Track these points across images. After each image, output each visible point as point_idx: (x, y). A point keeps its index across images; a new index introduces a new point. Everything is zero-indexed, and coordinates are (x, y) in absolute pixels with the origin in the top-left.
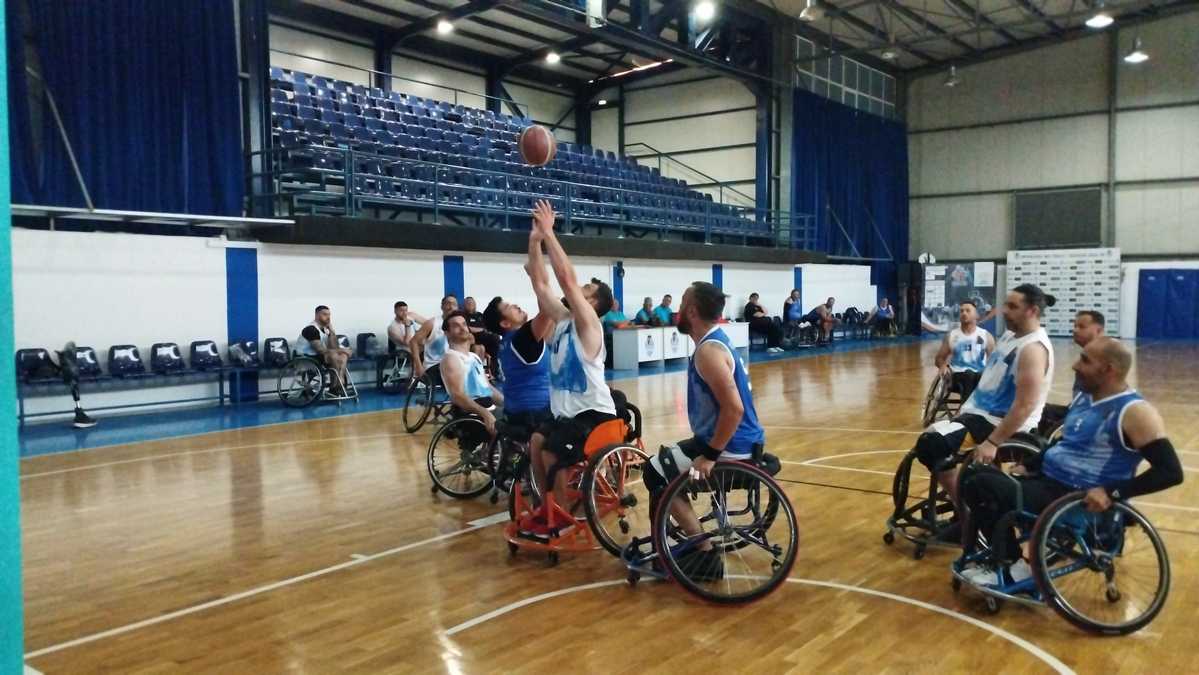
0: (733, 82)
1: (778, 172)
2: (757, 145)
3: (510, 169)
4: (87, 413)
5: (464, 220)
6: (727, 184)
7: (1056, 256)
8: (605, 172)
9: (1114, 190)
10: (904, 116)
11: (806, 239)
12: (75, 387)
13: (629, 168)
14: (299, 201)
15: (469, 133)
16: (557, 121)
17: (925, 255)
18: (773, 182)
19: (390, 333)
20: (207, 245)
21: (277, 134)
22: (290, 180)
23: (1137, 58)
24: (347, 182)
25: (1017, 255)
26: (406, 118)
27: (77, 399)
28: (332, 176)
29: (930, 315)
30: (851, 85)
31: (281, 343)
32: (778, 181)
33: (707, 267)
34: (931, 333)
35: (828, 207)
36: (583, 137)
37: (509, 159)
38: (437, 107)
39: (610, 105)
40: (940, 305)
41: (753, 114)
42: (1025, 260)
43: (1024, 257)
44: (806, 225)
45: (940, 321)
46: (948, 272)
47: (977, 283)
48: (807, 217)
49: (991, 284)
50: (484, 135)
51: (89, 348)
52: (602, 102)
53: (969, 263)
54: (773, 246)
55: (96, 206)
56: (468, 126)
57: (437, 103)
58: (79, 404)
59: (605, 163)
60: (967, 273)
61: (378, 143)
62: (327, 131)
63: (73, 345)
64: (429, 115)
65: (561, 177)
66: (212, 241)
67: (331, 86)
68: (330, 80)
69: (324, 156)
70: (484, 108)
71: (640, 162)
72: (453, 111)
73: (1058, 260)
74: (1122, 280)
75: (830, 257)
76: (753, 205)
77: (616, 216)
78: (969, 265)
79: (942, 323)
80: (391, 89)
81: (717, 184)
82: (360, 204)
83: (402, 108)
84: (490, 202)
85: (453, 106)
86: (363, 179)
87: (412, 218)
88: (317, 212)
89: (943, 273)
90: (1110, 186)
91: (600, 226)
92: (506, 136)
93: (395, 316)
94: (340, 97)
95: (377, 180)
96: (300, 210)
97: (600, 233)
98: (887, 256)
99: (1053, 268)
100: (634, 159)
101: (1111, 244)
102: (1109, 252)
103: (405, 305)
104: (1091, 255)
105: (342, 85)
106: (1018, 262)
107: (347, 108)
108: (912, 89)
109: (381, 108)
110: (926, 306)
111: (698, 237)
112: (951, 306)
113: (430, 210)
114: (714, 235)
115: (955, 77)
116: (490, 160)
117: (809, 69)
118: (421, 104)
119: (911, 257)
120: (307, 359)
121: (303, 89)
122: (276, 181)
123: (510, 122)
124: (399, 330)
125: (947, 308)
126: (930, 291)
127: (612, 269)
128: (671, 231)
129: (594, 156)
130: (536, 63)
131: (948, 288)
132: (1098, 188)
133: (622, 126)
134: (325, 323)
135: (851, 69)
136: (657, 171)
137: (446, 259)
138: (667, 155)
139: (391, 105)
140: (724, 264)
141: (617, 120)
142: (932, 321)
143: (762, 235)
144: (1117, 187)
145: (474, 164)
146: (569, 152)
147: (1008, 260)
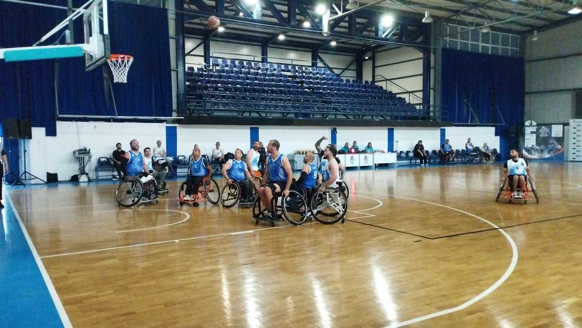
2: (423, 75)
6: (412, 92)
10: (524, 54)
13: (366, 87)
16: (346, 67)
17: (529, 121)
18: (431, 91)
20: (160, 125)
25: (574, 121)
29: (528, 150)
30: (485, 42)
32: (435, 90)
33: (386, 129)
34: (527, 159)
36: (359, 73)
39: (369, 59)
40: (533, 146)
41: (421, 61)
42: (578, 124)
43: (577, 122)
45: (533, 153)
46: (538, 130)
47: (553, 135)
49: (561, 135)
52: (367, 58)
53: (549, 125)
55: (119, 115)
60: (548, 130)
67: (236, 63)
68: (239, 60)
71: (377, 83)
76: (421, 101)
78: (550, 126)
79: (535, 155)
81: (408, 92)
106: (575, 125)
108: (527, 41)
110: (526, 146)
112: (539, 146)
117: (456, 38)
125: (537, 147)
126: (528, 139)
127: (331, 130)
131: (538, 138)
133: (374, 68)
135: (486, 34)
136: (381, 87)
137: (251, 128)
138: (389, 80)
140: (395, 128)
141: (372, 65)
142: (529, 154)
147: (570, 124)
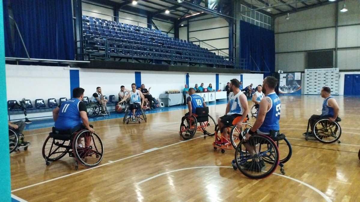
0: (222, 19)
1: (235, 46)
2: (229, 38)
3: (155, 45)
4: (29, 119)
5: (141, 61)
6: (220, 50)
7: (319, 70)
8: (183, 46)
9: (337, 50)
10: (274, 28)
11: (244, 66)
12: (25, 112)
13: (190, 45)
14: (92, 55)
15: (142, 35)
16: (169, 31)
17: (280, 70)
18: (234, 49)
19: (119, 95)
20: (64, 69)
21: (85, 36)
22: (89, 49)
23: (344, 10)
24: (106, 50)
25: (308, 70)
26: (123, 30)
27: (26, 115)
28: (101, 48)
29: (281, 89)
30: (257, 19)
31: (86, 98)
32: (235, 48)
33: (214, 75)
34: (282, 94)
35: (250, 56)
36: (177, 36)
37: (154, 43)
38: (133, 27)
39: (184, 26)
40: (284, 85)
41: (228, 28)
43: (310, 71)
44: (244, 62)
45: (284, 90)
46: (287, 76)
47: (296, 79)
48: (244, 59)
49: (300, 79)
50: (147, 35)
51: (29, 100)
52: (182, 25)
54: (234, 68)
55: (31, 57)
56: (142, 33)
57: (132, 26)
58: (27, 117)
59: (183, 44)
60: (292, 76)
61: (115, 38)
62: (100, 35)
63: (25, 99)
64: (130, 29)
65: (170, 48)
66: (65, 68)
67: (100, 21)
68: (100, 19)
69: (99, 42)
70: (146, 27)
71: (194, 43)
72: (137, 28)
73: (320, 71)
74: (339, 78)
75: (251, 71)
76: (228, 56)
77: (187, 59)
80: (118, 22)
81: (217, 50)
82: (110, 57)
83: (122, 27)
84: (149, 56)
85: (137, 27)
86: (110, 49)
87: (125, 60)
88: (97, 59)
89: (285, 76)
90: (336, 49)
91: (182, 63)
92: (154, 36)
93: (120, 90)
94: (103, 24)
95: (115, 49)
96: (91, 58)
97: (182, 64)
98: (269, 71)
99: (319, 74)
100: (192, 42)
101: (336, 67)
102: (336, 69)
103: (124, 87)
104: (330, 70)
105: (104, 21)
106: (308, 73)
107: (105, 27)
108: (276, 20)
109: (116, 27)
110: (280, 86)
111: (212, 66)
112: (288, 86)
113: (131, 58)
114: (216, 65)
115: (289, 17)
116: (149, 43)
117: (245, 15)
118: (128, 26)
119: (276, 71)
120: (94, 103)
121: (92, 22)
122: (84, 50)
123: (154, 31)
124: (122, 94)
126: (282, 81)
127: (185, 75)
128: (203, 64)
129: (180, 42)
130: (162, 14)
131: (287, 81)
132: (332, 50)
133: (188, 32)
134: (100, 92)
135: (257, 14)
136: (199, 46)
137: (136, 73)
138: (202, 41)
139: (119, 27)
140: (219, 74)
141: (187, 31)
143: (231, 65)
144: (338, 50)
145: (144, 44)
146: (172, 40)
147: (305, 72)
